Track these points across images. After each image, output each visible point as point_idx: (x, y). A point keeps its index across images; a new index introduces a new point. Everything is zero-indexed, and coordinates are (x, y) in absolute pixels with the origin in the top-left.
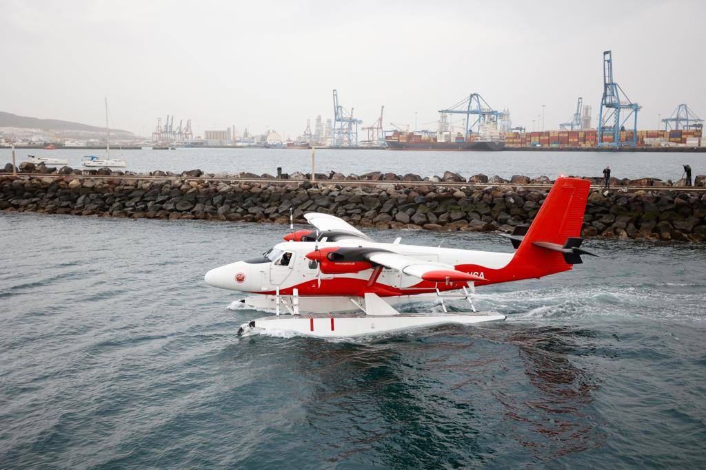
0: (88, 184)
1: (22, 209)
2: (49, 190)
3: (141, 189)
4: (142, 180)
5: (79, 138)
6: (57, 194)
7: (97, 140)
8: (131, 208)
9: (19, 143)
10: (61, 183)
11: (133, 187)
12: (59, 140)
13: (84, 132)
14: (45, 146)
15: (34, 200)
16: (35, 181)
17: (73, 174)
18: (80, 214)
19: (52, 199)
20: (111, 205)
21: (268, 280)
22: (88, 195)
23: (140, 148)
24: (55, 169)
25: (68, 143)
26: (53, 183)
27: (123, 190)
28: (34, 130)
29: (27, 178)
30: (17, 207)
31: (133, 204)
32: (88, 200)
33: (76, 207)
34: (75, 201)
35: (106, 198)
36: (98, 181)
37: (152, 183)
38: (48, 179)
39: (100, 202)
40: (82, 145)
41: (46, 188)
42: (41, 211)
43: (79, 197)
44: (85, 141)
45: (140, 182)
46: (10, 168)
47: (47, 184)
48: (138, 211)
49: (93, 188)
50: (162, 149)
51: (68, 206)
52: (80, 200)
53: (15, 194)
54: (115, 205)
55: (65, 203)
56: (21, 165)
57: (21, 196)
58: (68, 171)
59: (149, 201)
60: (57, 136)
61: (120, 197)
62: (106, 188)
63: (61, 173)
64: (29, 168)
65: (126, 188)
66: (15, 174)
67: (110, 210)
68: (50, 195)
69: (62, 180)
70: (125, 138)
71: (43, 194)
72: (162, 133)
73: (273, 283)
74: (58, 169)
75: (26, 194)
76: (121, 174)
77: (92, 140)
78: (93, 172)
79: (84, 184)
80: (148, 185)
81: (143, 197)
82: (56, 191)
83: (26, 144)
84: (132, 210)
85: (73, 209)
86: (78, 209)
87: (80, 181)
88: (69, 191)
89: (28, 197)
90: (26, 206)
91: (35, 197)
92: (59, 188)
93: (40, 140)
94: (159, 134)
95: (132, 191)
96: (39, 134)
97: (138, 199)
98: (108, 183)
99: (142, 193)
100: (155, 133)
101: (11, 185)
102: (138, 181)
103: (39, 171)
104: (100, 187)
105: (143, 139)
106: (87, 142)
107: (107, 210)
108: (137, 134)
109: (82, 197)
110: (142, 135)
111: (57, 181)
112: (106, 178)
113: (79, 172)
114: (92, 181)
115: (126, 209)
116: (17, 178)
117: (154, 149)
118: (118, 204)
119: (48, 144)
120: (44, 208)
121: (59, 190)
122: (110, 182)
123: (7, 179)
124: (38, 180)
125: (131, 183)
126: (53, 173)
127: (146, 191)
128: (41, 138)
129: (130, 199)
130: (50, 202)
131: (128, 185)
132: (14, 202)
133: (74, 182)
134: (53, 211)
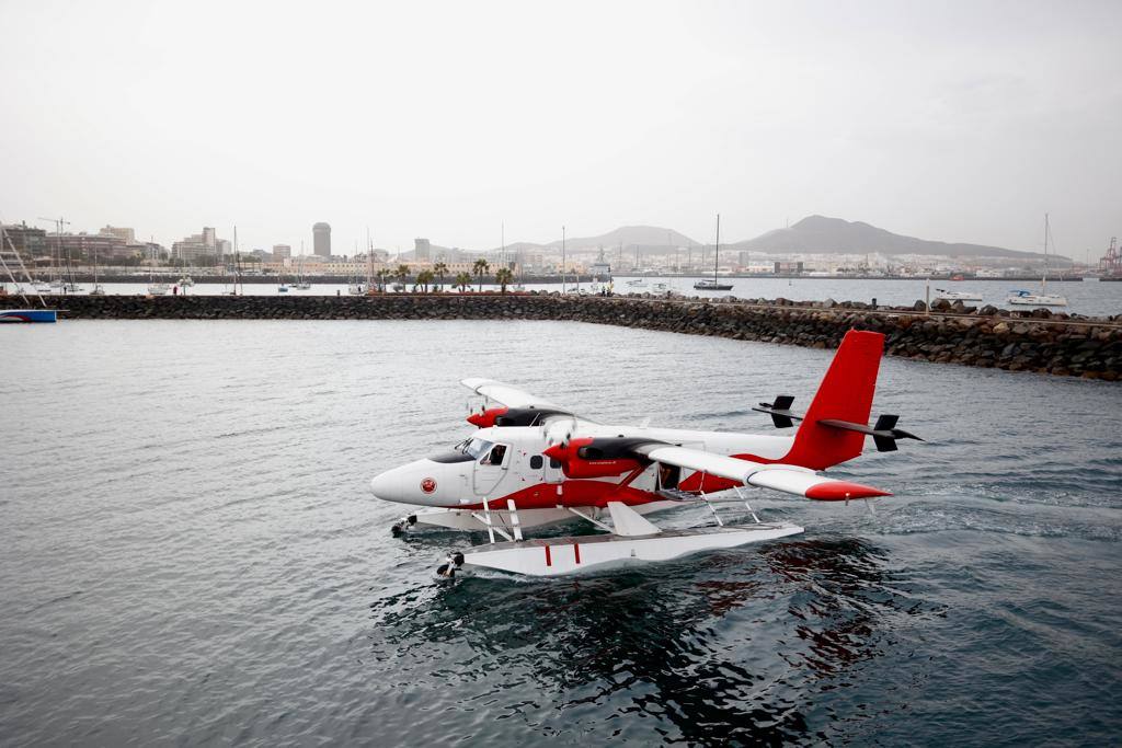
0: (1019, 330)
1: (932, 357)
2: (968, 335)
3: (1097, 339)
4: (1099, 327)
5: (995, 266)
6: (978, 341)
7: (1019, 269)
8: (1078, 365)
9: (920, 273)
10: (983, 327)
11: (1084, 337)
12: (969, 269)
13: (1002, 258)
14: (951, 277)
15: (948, 346)
16: (950, 323)
17: (998, 315)
18: (1006, 368)
19: (970, 346)
20: (1050, 358)
21: (471, 487)
22: (1018, 345)
23: (1081, 280)
24: (975, 309)
25: (980, 273)
26: (973, 327)
27: (1068, 339)
28: (938, 257)
29: (941, 319)
30: (927, 354)
31: (1083, 359)
32: (1018, 351)
33: (1001, 358)
34: (999, 351)
35: (1043, 349)
36: (1033, 326)
37: (1114, 331)
38: (967, 321)
39: (1035, 354)
40: (998, 275)
41: (964, 332)
42: (957, 360)
43: (1006, 345)
44: (1003, 270)
45: (1095, 331)
46: (921, 306)
47: (965, 327)
48: (1090, 369)
49: (1026, 336)
50: (1114, 280)
51: (990, 357)
52: (1007, 350)
53: (926, 339)
54: (1055, 360)
55: (987, 353)
56: (934, 303)
57: (933, 341)
58: (991, 311)
59: (1108, 357)
60: (968, 265)
61: (1064, 349)
62: (1044, 336)
63: (982, 314)
64: (942, 306)
65: (1073, 337)
66: (927, 314)
67: (1049, 366)
68: (968, 342)
69: (985, 323)
70: (1062, 265)
71: (959, 339)
72: (1117, 258)
73: (478, 492)
74: (979, 309)
75: (939, 338)
76: (1065, 317)
77: (1012, 269)
78: (1025, 314)
79: (1014, 330)
80: (1107, 334)
81: (1098, 350)
82: (976, 337)
83: (929, 274)
84: (1079, 368)
85: (998, 361)
86: (1003, 361)
87: (1008, 325)
88: (992, 337)
89: (941, 343)
90: (938, 353)
91: (949, 343)
92: (980, 332)
93: (946, 270)
94: (1111, 260)
95: (1082, 341)
96: (945, 261)
97: (1090, 353)
98: (1048, 329)
99: (1097, 345)
100: (1104, 259)
101: (922, 327)
102: (1092, 328)
103: (955, 311)
104: (1035, 334)
105: (1086, 267)
106: (1006, 272)
107: (1045, 365)
108: (1076, 260)
109: (1010, 347)
110: (1085, 262)
111: (979, 324)
112: (1045, 322)
113: (1006, 314)
114: (1025, 325)
115: (1070, 366)
116: (929, 319)
117: (1101, 280)
118: (1060, 358)
119: (956, 274)
120: (959, 358)
121: (981, 336)
122: (1050, 329)
123: (919, 319)
124: (955, 322)
125: (1081, 330)
126: (972, 314)
127: (1103, 342)
128: (949, 267)
129: (1078, 352)
130: (968, 350)
131: (1077, 333)
132: (924, 348)
133: (1001, 327)
134: (970, 363)
